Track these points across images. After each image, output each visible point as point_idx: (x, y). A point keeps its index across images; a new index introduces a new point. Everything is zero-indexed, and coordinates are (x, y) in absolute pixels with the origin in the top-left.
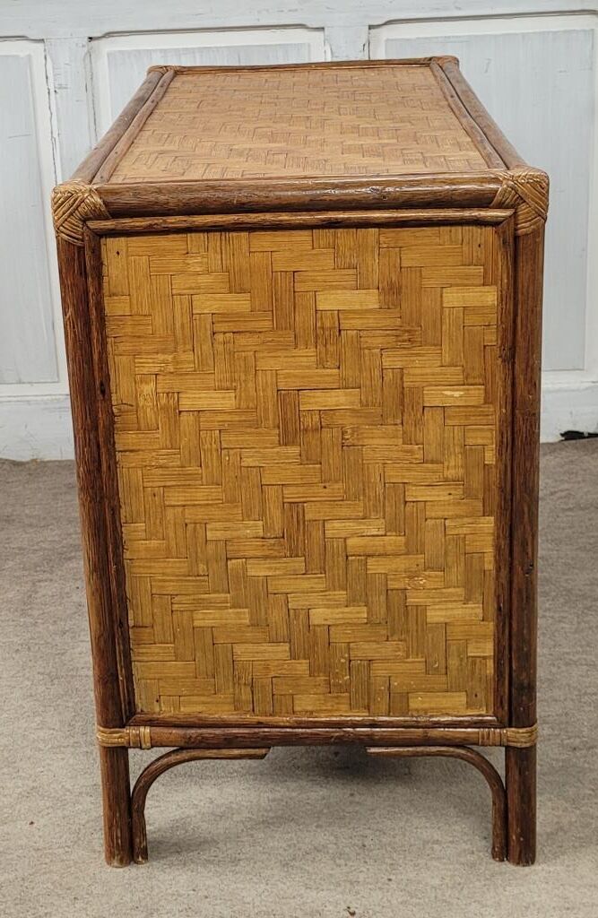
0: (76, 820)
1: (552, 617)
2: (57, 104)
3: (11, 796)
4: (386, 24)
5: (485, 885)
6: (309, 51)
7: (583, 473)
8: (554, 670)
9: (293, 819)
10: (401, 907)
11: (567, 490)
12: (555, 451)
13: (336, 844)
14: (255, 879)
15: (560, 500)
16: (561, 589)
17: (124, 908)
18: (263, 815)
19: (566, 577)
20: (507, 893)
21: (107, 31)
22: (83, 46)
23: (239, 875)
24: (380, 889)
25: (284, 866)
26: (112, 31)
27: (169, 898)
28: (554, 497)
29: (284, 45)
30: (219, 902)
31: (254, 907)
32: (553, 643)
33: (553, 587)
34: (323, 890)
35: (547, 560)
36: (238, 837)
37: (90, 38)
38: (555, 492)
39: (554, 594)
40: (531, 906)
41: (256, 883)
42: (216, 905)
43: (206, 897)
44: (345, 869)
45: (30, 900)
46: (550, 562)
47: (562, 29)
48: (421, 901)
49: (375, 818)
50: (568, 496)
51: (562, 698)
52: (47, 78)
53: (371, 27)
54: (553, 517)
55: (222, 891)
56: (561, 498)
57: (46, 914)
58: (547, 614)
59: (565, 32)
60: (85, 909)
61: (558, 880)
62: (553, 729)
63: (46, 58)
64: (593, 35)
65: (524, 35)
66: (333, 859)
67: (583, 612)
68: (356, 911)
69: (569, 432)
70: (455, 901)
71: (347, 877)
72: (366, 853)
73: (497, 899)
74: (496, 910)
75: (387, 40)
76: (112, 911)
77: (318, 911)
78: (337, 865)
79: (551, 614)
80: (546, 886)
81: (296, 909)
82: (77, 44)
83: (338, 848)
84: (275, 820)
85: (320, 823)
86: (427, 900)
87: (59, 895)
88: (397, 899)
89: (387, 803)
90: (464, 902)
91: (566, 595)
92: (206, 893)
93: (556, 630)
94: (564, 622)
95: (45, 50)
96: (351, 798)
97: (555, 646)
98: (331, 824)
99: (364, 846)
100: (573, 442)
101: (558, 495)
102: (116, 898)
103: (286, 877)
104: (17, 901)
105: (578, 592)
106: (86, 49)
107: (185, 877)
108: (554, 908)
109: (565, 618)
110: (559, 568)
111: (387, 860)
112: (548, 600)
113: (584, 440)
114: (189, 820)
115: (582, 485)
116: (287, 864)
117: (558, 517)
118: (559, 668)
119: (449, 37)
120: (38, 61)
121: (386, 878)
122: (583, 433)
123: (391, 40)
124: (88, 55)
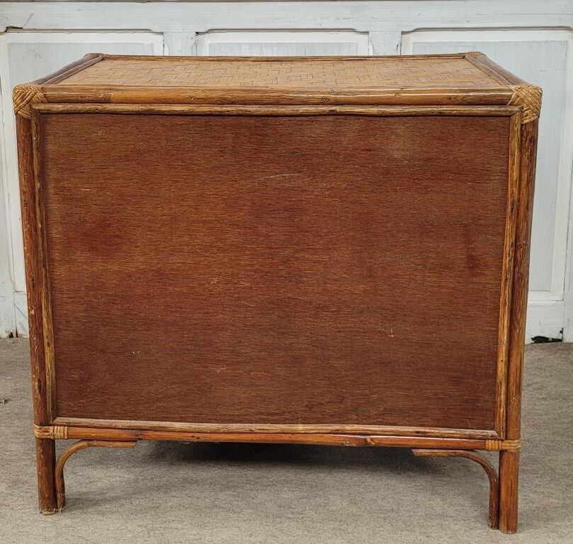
1: (542, 493)
4: (415, 31)
6: (357, 49)
7: (549, 369)
11: (540, 382)
12: (526, 350)
16: (547, 468)
19: (549, 458)
21: (211, 28)
22: (192, 38)
29: (339, 43)
33: (540, 466)
37: (197, 33)
39: (541, 472)
47: (544, 40)
50: (541, 388)
53: (403, 33)
54: (531, 405)
58: (538, 489)
59: (546, 42)
63: (164, 46)
64: (567, 45)
65: (515, 43)
67: (566, 489)
69: (538, 337)
75: (415, 43)
79: (542, 490)
82: (187, 37)
91: (552, 474)
94: (553, 498)
95: (164, 40)
100: (541, 344)
101: (534, 386)
105: (560, 471)
106: (193, 41)
109: (553, 494)
110: (542, 449)
112: (537, 477)
113: (548, 344)
115: (550, 379)
119: (460, 42)
120: (159, 48)
122: (548, 338)
123: (418, 43)
124: (195, 46)
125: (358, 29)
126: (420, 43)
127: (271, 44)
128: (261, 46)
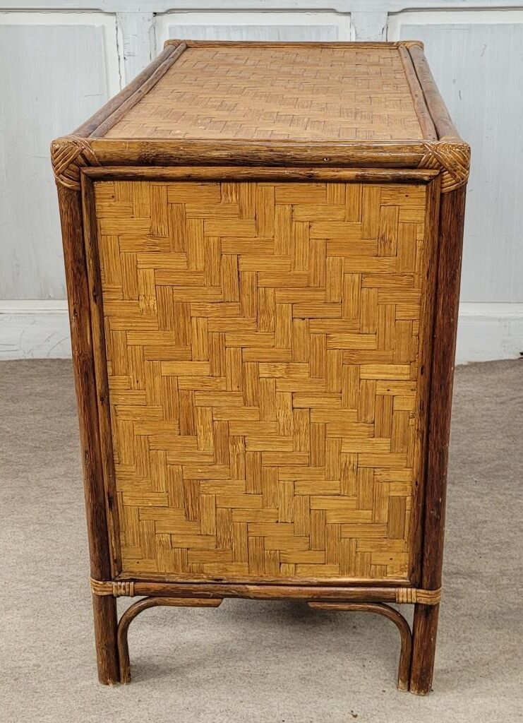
0: (139, 641)
1: (511, 495)
2: (125, 70)
3: (87, 622)
4: (403, 11)
5: (457, 696)
6: (337, 33)
8: (512, 535)
9: (309, 646)
10: (392, 711)
12: (514, 365)
13: (342, 664)
14: (279, 689)
15: (518, 405)
16: (518, 473)
17: (177, 709)
18: (285, 642)
20: (475, 703)
21: (170, 8)
22: (149, 20)
23: (267, 685)
24: (376, 697)
25: (302, 679)
26: (172, 8)
27: (213, 701)
28: (513, 402)
29: (317, 26)
30: (251, 705)
31: (278, 710)
32: (511, 514)
33: (511, 472)
34: (332, 698)
35: (507, 451)
36: (266, 657)
37: (155, 13)
38: (514, 399)
39: (512, 477)
40: (493, 712)
41: (280, 692)
42: (250, 707)
43: (242, 702)
44: (349, 683)
45: (103, 702)
46: (510, 453)
48: (408, 708)
49: (372, 645)
51: (518, 557)
52: (118, 46)
53: (389, 14)
55: (254, 697)
56: (519, 403)
57: (116, 712)
58: (507, 492)
60: (148, 709)
61: (513, 694)
62: (510, 580)
63: (117, 29)
65: (515, 25)
66: (340, 675)
68: (358, 714)
70: (434, 708)
71: (351, 688)
72: (366, 671)
73: (466, 708)
74: (465, 715)
75: (403, 26)
76: (168, 711)
77: (328, 714)
78: (343, 680)
80: (504, 698)
81: (311, 712)
82: (143, 18)
83: (344, 667)
84: (294, 646)
85: (330, 649)
86: (412, 707)
87: (126, 698)
88: (389, 705)
89: (381, 634)
90: (441, 709)
92: (241, 699)
93: (514, 505)
94: (520, 499)
95: (116, 22)
96: (354, 630)
97: (512, 517)
98: (338, 649)
99: (364, 666)
102: (170, 701)
103: (303, 688)
104: (94, 702)
106: (151, 23)
107: (225, 686)
108: (510, 714)
110: (517, 457)
111: (382, 677)
112: (508, 482)
114: (228, 644)
116: (304, 678)
117: (516, 417)
118: (515, 533)
119: (454, 25)
120: (111, 32)
121: (381, 690)
123: (406, 26)
124: (153, 29)
125: (339, 9)
126: (409, 26)
127: (240, 26)
128: (228, 29)
